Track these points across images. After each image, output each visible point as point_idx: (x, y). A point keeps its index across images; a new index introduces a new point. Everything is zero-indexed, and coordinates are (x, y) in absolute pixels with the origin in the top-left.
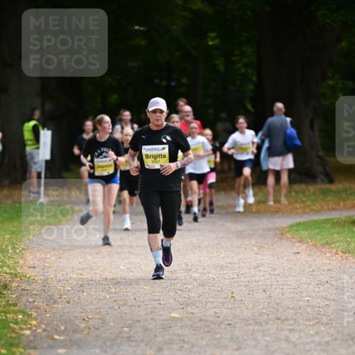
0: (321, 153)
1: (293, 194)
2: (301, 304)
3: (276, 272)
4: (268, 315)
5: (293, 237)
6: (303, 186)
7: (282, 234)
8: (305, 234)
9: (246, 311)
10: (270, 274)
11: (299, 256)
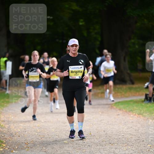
0: (129, 71)
1: (117, 89)
2: (120, 137)
3: (109, 123)
4: (106, 142)
5: (116, 108)
6: (121, 86)
7: (112, 107)
8: (122, 106)
9: (96, 140)
10: (106, 124)
11: (119, 116)
